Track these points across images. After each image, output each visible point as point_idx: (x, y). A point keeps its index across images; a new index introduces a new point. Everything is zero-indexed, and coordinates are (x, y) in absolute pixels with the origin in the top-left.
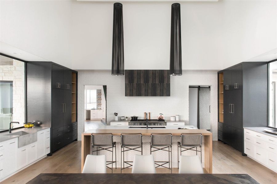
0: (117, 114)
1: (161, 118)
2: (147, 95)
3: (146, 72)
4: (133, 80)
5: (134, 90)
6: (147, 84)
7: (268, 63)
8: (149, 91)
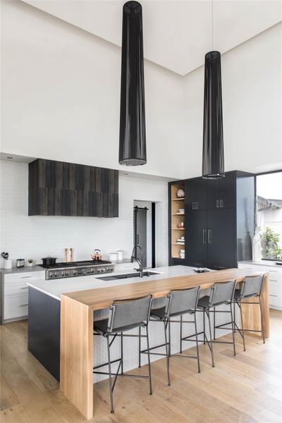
0: (7, 254)
1: (98, 258)
2: (80, 213)
3: (80, 169)
4: (55, 181)
5: (56, 201)
6: (81, 191)
7: (255, 175)
8: (86, 207)
